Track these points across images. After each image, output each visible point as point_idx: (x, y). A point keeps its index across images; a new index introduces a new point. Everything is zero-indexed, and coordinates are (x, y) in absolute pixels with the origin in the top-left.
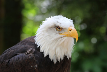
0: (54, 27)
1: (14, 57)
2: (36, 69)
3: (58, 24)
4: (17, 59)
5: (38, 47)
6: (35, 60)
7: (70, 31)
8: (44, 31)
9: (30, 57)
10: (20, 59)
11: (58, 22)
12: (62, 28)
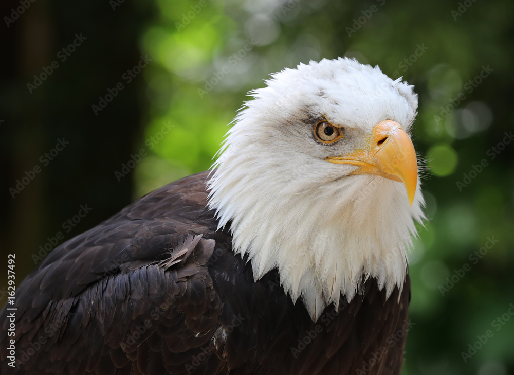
0: (303, 121)
1: (101, 286)
2: (221, 351)
3: (323, 108)
4: (121, 296)
5: (222, 223)
6: (213, 303)
7: (381, 142)
8: (251, 142)
9: (187, 285)
10: (136, 296)
11: (322, 94)
12: (343, 129)
